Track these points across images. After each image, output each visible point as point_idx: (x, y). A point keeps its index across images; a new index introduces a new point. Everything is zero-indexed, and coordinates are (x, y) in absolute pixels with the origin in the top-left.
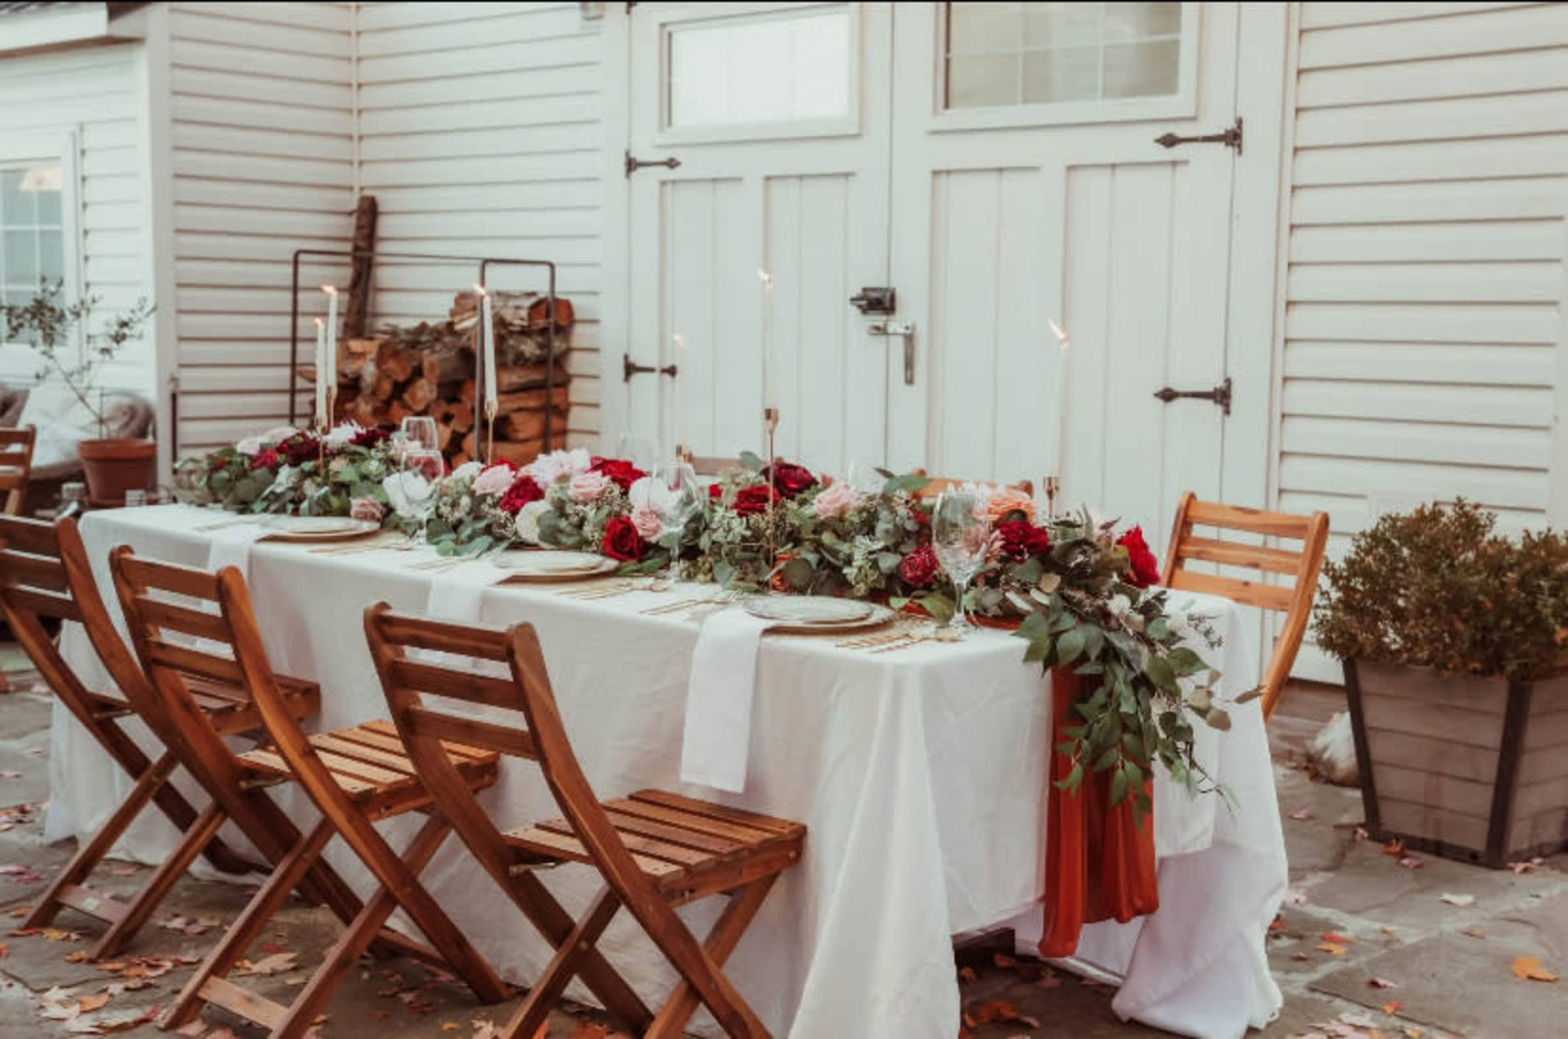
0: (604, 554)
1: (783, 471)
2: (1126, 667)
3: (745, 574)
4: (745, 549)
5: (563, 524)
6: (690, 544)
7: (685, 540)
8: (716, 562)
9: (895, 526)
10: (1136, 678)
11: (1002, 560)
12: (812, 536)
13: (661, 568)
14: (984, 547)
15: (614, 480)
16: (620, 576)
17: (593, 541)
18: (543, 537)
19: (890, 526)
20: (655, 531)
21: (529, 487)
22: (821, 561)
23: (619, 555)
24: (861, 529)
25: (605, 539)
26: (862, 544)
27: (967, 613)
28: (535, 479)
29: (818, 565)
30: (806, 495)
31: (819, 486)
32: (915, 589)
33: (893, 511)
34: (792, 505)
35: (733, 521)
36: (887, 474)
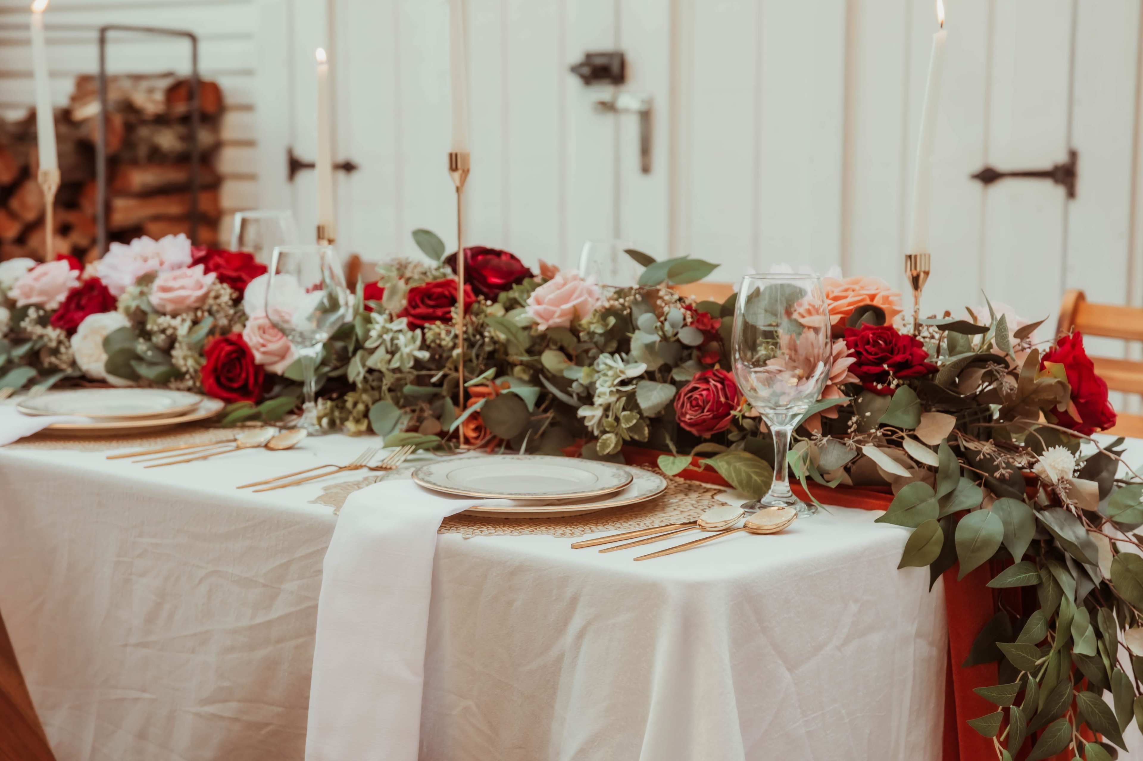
0: (201, 392)
1: (480, 258)
2: (1075, 574)
3: (420, 420)
4: (420, 381)
5: (141, 347)
6: (334, 374)
7: (326, 369)
8: (374, 402)
9: (665, 338)
10: (1092, 593)
11: (850, 389)
12: (526, 358)
13: (291, 412)
14: (821, 367)
15: (222, 279)
16: (225, 427)
17: (187, 372)
18: (112, 368)
19: (656, 338)
20: (283, 355)
21: (95, 293)
22: (542, 398)
23: (225, 395)
24: (606, 344)
25: (204, 368)
26: (611, 368)
27: (793, 479)
28: (104, 282)
29: (538, 404)
30: (515, 293)
31: (538, 280)
32: (699, 441)
33: (660, 315)
34: (496, 310)
35: (401, 336)
36: (644, 260)
